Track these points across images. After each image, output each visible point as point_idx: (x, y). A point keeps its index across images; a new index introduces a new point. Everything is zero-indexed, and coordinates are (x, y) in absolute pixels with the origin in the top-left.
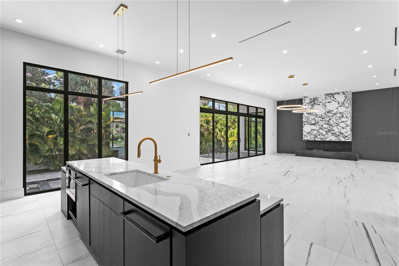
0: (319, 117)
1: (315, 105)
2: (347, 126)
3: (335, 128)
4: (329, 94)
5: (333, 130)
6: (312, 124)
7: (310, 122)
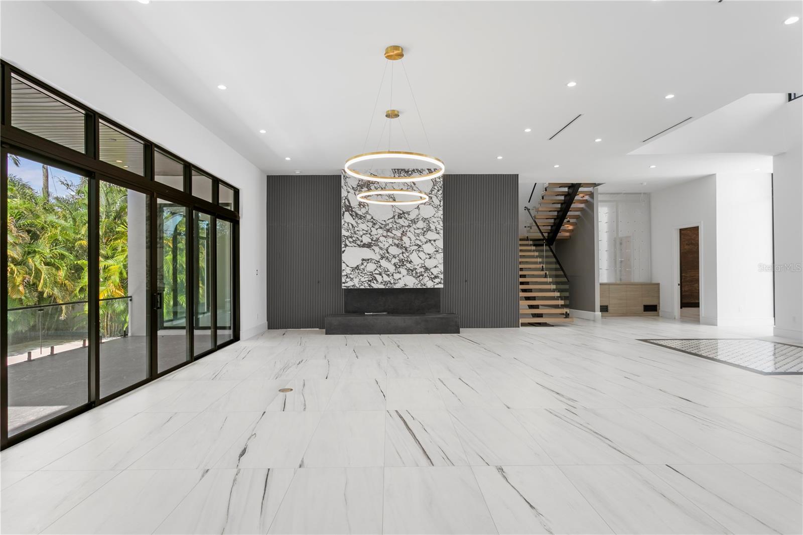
0: (381, 228)
2: (437, 251)
3: (414, 257)
4: (402, 170)
5: (411, 262)
6: (365, 244)
7: (359, 240)
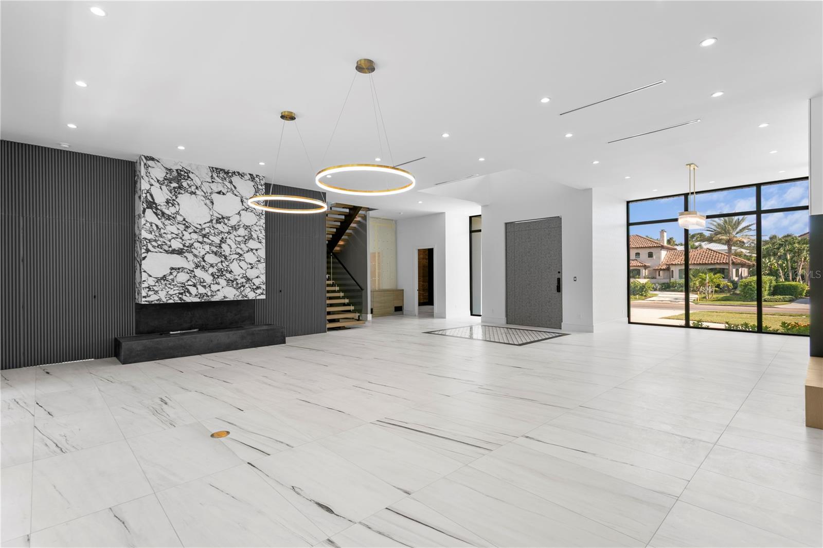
0: (196, 232)
1: (181, 191)
2: (259, 261)
3: (234, 267)
4: (221, 170)
5: (231, 272)
6: (174, 250)
7: (166, 244)
